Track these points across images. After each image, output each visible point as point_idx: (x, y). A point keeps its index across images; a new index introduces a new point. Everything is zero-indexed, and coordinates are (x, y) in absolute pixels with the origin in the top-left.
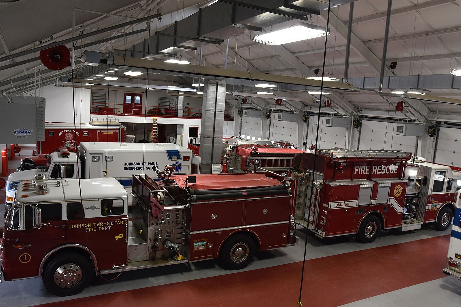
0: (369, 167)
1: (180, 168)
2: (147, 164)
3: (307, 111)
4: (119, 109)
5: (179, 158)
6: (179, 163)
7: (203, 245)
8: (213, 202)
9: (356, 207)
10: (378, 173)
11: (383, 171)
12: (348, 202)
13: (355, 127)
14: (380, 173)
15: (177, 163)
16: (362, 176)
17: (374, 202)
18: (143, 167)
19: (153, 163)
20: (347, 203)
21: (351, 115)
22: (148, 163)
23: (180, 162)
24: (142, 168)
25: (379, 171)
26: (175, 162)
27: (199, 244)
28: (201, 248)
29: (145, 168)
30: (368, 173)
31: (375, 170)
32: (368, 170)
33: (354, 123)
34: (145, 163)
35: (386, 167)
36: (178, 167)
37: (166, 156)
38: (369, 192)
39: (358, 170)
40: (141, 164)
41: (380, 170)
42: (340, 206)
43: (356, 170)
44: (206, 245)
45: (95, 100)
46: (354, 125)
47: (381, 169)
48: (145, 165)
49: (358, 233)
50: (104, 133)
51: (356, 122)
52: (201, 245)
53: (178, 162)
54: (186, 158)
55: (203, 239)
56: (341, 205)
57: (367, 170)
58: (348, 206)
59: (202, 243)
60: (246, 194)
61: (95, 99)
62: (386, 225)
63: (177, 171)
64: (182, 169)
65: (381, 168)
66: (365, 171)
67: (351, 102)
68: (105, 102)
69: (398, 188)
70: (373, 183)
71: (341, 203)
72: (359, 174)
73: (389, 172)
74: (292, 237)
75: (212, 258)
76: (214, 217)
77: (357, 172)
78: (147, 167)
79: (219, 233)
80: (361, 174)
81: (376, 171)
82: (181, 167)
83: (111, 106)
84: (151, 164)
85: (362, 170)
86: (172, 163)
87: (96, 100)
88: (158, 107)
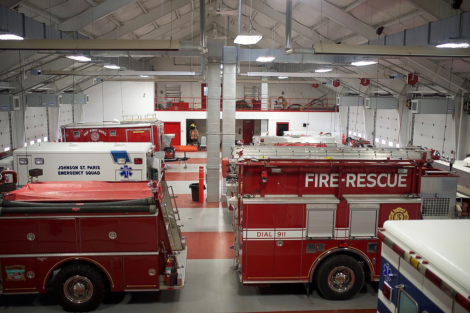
0: (337, 175)
1: (131, 174)
2: (86, 168)
3: (412, 92)
4: (196, 104)
5: (128, 160)
6: (129, 167)
7: (19, 274)
8: (26, 217)
9: (301, 239)
10: (359, 185)
11: (371, 183)
12: (284, 232)
13: (467, 112)
14: (364, 186)
15: (125, 166)
16: (323, 190)
17: (341, 234)
18: (82, 172)
19: (94, 166)
20: (281, 232)
21: (459, 95)
22: (88, 166)
23: (129, 165)
24: (80, 173)
25: (361, 183)
26: (123, 166)
27: (15, 271)
28: (18, 277)
29: (84, 173)
30: (337, 186)
31: (352, 181)
32: (336, 180)
33: (465, 105)
34: (84, 167)
35: (377, 177)
36: (127, 172)
37: (110, 158)
38: (330, 216)
39: (312, 180)
40: (79, 168)
41: (364, 180)
42: (266, 237)
43: (307, 180)
44: (25, 274)
45: (168, 95)
46: (464, 110)
47: (366, 180)
48: (84, 169)
49: (311, 282)
50: (134, 132)
51: (467, 105)
52: (17, 274)
53: (127, 166)
54: (138, 161)
55: (18, 266)
56: (267, 235)
57: (332, 180)
58: (284, 237)
59: (18, 271)
60: (78, 209)
61: (168, 93)
62: (376, 274)
63: (126, 177)
64: (133, 175)
65: (365, 178)
66: (329, 182)
67: (457, 74)
68: (180, 95)
69: (398, 212)
70: (338, 201)
71: (268, 232)
72: (316, 186)
73: (385, 185)
74: (168, 276)
75: (37, 293)
76: (31, 237)
77: (311, 184)
78: (86, 172)
79: (42, 260)
80: (321, 186)
81: (356, 182)
82: (132, 172)
83: (186, 101)
84: (91, 168)
85: (321, 181)
86: (119, 167)
87: (170, 95)
88: (244, 99)
